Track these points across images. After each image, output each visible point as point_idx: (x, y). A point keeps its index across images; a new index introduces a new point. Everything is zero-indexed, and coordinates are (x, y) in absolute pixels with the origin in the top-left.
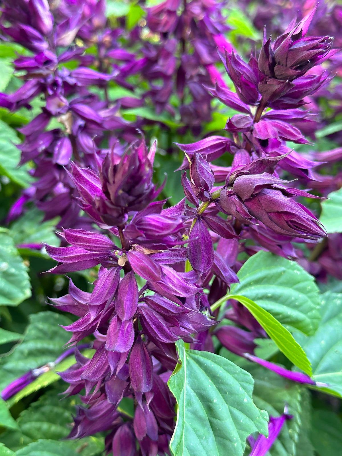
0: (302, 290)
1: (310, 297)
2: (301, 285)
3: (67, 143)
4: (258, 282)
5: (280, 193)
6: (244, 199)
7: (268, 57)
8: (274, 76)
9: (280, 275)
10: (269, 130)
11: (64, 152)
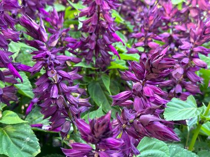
0: (162, 150)
1: (166, 153)
2: (162, 148)
3: (56, 87)
4: (145, 149)
5: (159, 123)
6: (145, 125)
7: (149, 65)
8: (152, 72)
9: (153, 145)
10: (150, 92)
11: (55, 92)
